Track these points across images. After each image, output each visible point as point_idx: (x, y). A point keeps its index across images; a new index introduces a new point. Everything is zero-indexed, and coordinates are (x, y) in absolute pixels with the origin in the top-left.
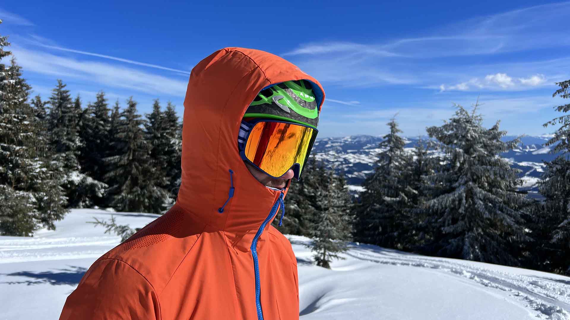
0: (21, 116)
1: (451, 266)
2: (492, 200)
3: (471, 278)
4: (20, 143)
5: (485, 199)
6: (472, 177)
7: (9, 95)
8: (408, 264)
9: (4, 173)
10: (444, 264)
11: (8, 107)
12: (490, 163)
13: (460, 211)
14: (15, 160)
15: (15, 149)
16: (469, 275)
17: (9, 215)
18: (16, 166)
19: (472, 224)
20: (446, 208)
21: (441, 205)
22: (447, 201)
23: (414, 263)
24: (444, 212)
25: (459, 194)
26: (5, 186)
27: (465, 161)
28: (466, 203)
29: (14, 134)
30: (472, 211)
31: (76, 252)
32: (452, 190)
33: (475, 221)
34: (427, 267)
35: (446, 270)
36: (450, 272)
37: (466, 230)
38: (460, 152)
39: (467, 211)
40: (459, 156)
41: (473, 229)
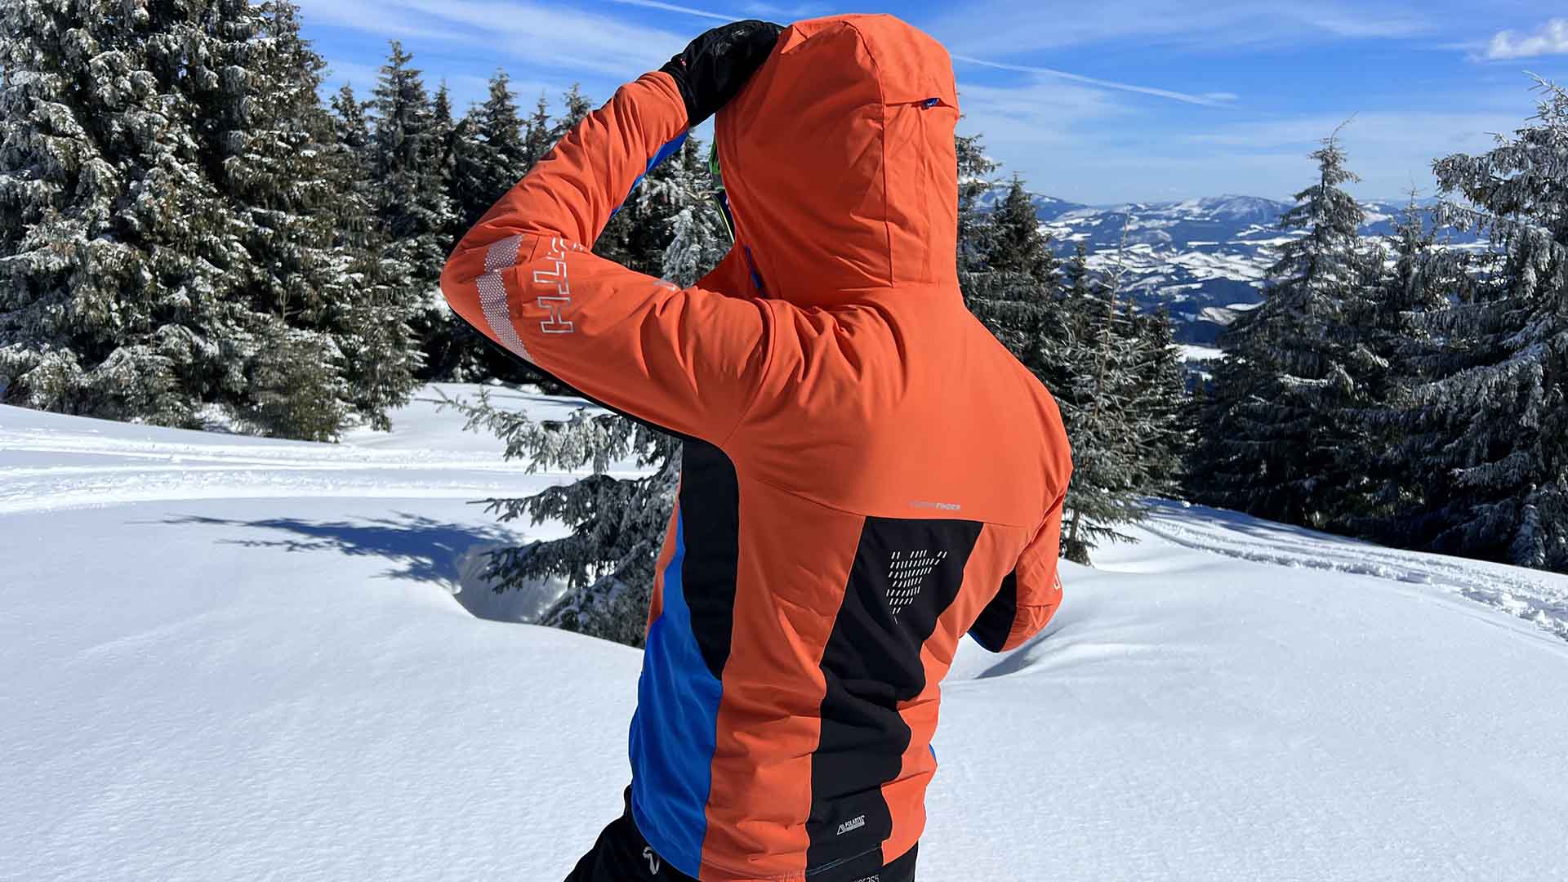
0: (295, 136)
1: (1464, 578)
3: (1525, 616)
4: (299, 207)
7: (263, 77)
8: (1328, 566)
9: (263, 282)
10: (1445, 572)
11: (261, 109)
13: (1525, 421)
14: (286, 249)
15: (284, 219)
16: (1519, 607)
17: (278, 389)
18: (291, 265)
19: (1555, 461)
20: (1475, 411)
21: (1460, 398)
22: (1480, 387)
23: (1345, 565)
24: (1467, 422)
25: (1522, 368)
26: (268, 316)
27: (1553, 264)
28: (1544, 396)
29: (280, 181)
30: (1561, 422)
31: (422, 483)
32: (1501, 354)
35: (1447, 589)
37: (1532, 478)
38: (1540, 234)
39: (1546, 419)
40: (1536, 249)
41: (1558, 476)
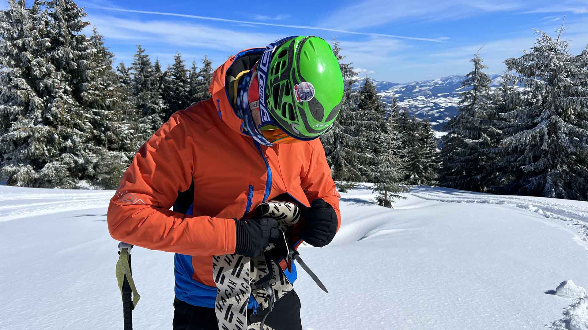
0: (106, 83)
1: (519, 202)
2: (579, 134)
3: (536, 211)
4: (108, 108)
5: (571, 134)
6: (557, 111)
7: (93, 63)
8: (473, 202)
9: (98, 136)
11: (93, 75)
12: (577, 94)
13: (543, 147)
14: (105, 123)
15: (104, 113)
16: (534, 209)
17: (106, 173)
18: (108, 129)
19: (556, 160)
20: (527, 146)
21: (519, 141)
22: (526, 137)
23: (479, 201)
24: (524, 150)
25: (540, 130)
26: (101, 148)
27: (547, 93)
28: (549, 138)
29: (102, 99)
30: (556, 147)
32: (533, 125)
33: (559, 156)
34: (493, 203)
35: (512, 205)
36: (516, 207)
37: (549, 167)
38: (541, 83)
39: (551, 147)
40: (541, 88)
41: (557, 166)
